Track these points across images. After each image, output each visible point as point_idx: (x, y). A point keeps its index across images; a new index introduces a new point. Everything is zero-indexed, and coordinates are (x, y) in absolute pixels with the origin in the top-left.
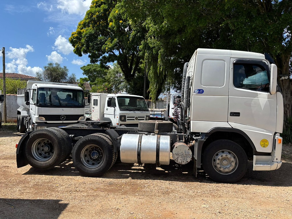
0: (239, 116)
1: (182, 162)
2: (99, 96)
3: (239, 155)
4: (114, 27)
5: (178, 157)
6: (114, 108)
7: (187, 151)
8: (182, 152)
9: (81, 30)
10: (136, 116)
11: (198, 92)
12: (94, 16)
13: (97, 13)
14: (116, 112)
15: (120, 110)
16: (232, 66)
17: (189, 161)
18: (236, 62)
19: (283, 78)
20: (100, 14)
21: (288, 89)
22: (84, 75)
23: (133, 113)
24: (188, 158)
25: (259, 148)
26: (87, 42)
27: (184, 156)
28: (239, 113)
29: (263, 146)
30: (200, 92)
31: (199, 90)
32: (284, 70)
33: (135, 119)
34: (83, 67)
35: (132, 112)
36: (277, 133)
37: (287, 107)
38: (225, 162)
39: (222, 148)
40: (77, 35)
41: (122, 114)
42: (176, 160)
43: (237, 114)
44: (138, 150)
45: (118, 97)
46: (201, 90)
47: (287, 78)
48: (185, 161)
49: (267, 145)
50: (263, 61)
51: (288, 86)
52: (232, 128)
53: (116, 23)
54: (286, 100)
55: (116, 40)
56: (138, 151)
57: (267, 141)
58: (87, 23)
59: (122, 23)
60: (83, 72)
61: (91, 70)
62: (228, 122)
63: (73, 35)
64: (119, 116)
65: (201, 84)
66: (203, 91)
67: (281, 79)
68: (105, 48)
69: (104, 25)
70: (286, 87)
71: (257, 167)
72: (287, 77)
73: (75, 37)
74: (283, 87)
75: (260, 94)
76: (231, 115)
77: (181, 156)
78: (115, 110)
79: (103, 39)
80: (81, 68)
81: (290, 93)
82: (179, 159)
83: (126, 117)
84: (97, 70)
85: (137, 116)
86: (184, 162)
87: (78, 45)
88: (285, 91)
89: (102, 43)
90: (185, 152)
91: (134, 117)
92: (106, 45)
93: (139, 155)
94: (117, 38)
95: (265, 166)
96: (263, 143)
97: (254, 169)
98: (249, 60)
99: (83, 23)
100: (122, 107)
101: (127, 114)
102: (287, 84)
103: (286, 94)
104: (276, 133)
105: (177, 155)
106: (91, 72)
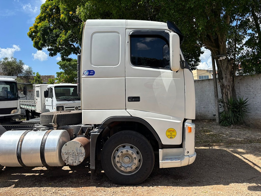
0: (139, 101)
1: (73, 162)
2: (40, 88)
3: (142, 150)
4: (65, 19)
5: (68, 157)
6: (52, 98)
7: (79, 148)
8: (73, 151)
9: (38, 24)
10: (75, 106)
11: (87, 73)
12: (48, 10)
13: (50, 6)
14: (53, 102)
15: (57, 101)
16: (128, 39)
17: (82, 161)
18: (132, 33)
19: (221, 58)
20: (52, 7)
21: (227, 69)
22: (60, 69)
23: (73, 102)
24: (80, 158)
25: (165, 141)
26: (43, 35)
27: (75, 155)
28: (139, 98)
29: (169, 137)
30: (90, 74)
31: (89, 71)
32: (222, 51)
33: (75, 109)
34: (59, 62)
35: (71, 102)
36: (187, 119)
37: (227, 89)
38: (126, 160)
39: (123, 142)
40: (34, 29)
41: (59, 104)
42: (66, 161)
43: (137, 99)
44: (18, 151)
45: (55, 87)
46: (91, 72)
47: (225, 59)
48: (77, 162)
49: (175, 136)
50: (166, 31)
51: (227, 67)
52: (131, 116)
53: (66, 15)
54: (226, 81)
55: (70, 32)
56: (18, 153)
57: (174, 131)
58: (43, 17)
59: (72, 14)
60: (60, 67)
61: (66, 65)
62: (126, 109)
63: (31, 29)
64: (55, 107)
65: (91, 64)
66: (94, 72)
67: (219, 60)
68: (60, 41)
69: (58, 18)
70: (224, 68)
71: (164, 164)
72: (225, 57)
73: (32, 32)
74: (222, 68)
75: (163, 72)
76: (129, 101)
77: (72, 155)
78: (52, 100)
79: (58, 32)
80: (57, 63)
81: (228, 73)
82: (70, 158)
83: (64, 108)
84: (72, 64)
85: (78, 106)
86: (75, 162)
87: (36, 39)
88: (224, 72)
89: (58, 36)
90: (77, 150)
91: (74, 107)
92: (61, 37)
93: (19, 157)
94: (70, 30)
95: (174, 161)
96: (169, 134)
97: (161, 167)
98: (148, 31)
99: (39, 17)
100: (59, 97)
101: (64, 104)
102: (226, 65)
103: (225, 74)
104: (185, 120)
105: (67, 154)
106: (67, 67)
